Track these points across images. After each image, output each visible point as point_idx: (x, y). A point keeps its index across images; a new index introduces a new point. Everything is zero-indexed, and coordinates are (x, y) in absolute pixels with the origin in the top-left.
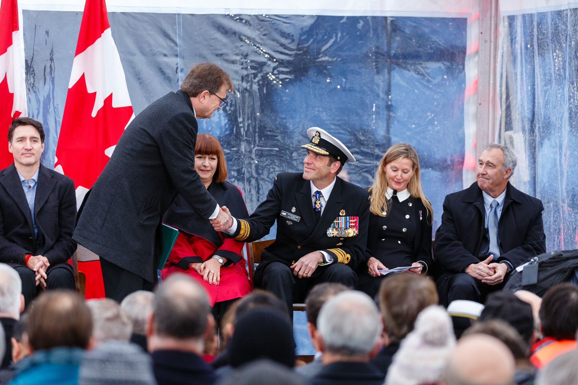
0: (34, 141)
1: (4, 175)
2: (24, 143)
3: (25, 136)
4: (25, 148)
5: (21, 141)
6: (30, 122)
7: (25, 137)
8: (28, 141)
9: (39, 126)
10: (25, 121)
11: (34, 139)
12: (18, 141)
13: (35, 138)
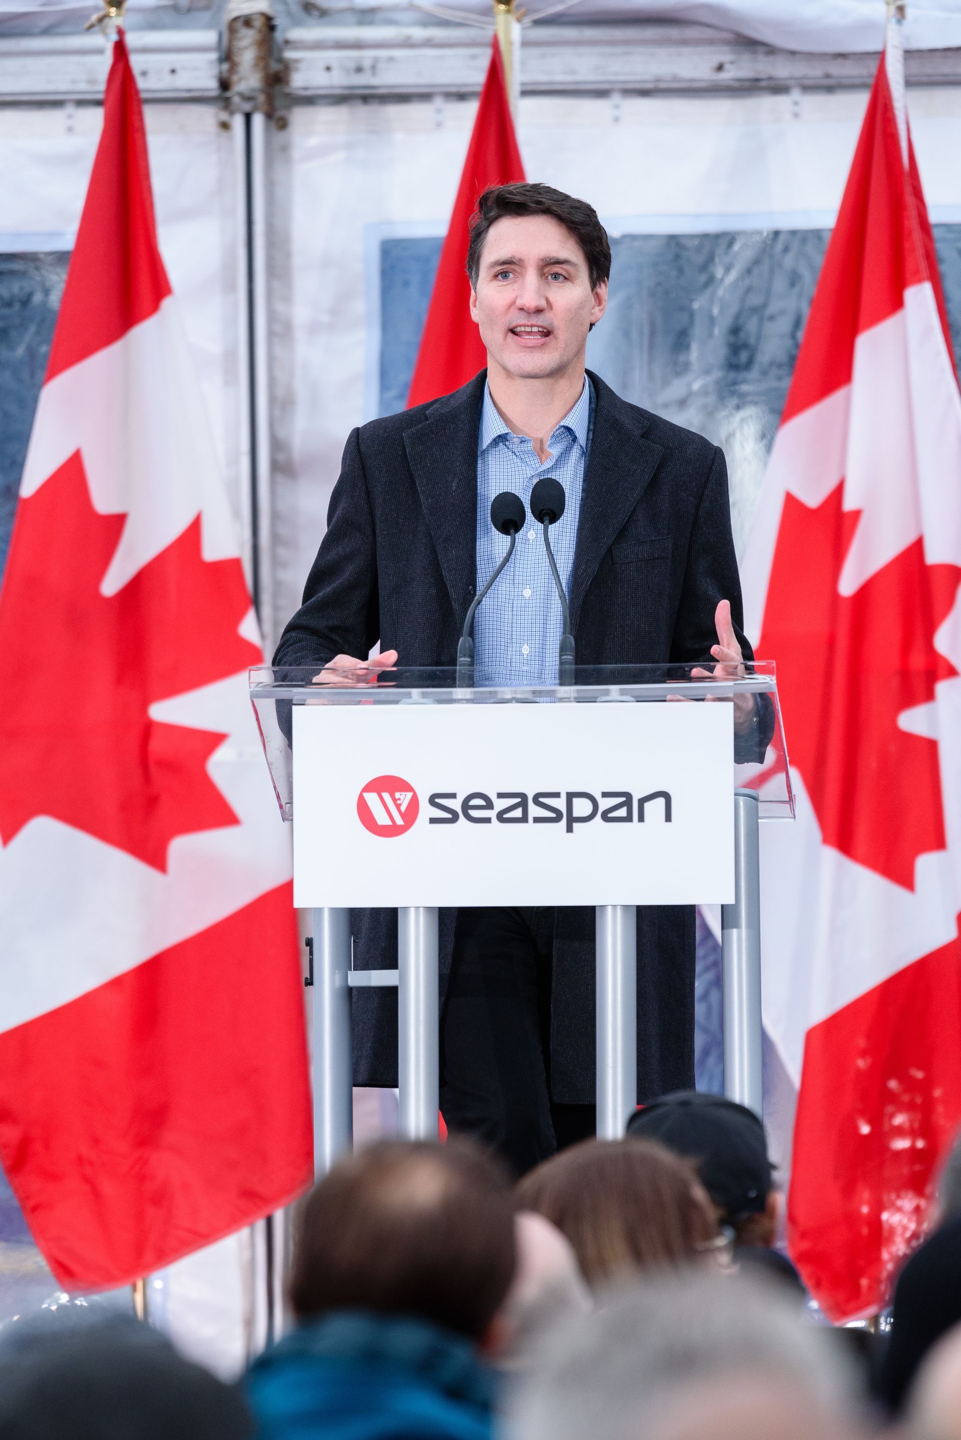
0: (556, 276)
1: (427, 419)
2: (516, 286)
3: (518, 256)
4: (519, 302)
5: (504, 275)
6: (539, 203)
7: (521, 260)
8: (531, 277)
9: (578, 217)
10: (519, 199)
11: (557, 269)
12: (496, 276)
13: (558, 262)
